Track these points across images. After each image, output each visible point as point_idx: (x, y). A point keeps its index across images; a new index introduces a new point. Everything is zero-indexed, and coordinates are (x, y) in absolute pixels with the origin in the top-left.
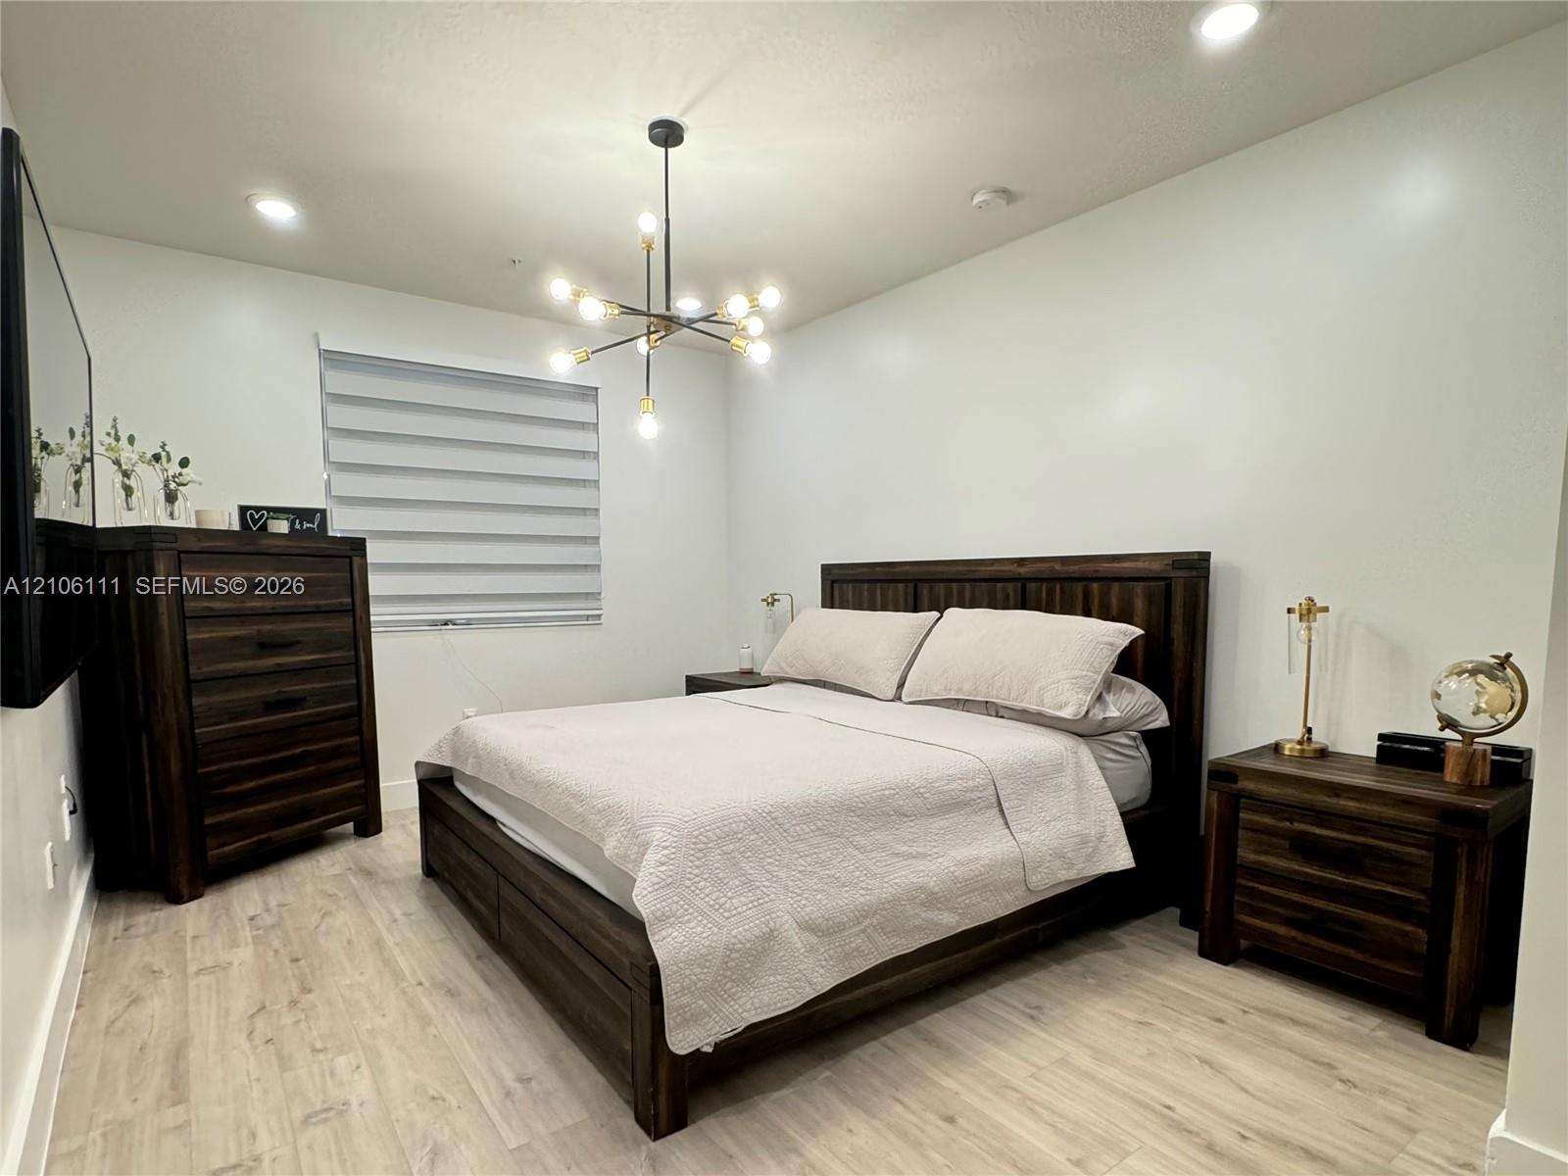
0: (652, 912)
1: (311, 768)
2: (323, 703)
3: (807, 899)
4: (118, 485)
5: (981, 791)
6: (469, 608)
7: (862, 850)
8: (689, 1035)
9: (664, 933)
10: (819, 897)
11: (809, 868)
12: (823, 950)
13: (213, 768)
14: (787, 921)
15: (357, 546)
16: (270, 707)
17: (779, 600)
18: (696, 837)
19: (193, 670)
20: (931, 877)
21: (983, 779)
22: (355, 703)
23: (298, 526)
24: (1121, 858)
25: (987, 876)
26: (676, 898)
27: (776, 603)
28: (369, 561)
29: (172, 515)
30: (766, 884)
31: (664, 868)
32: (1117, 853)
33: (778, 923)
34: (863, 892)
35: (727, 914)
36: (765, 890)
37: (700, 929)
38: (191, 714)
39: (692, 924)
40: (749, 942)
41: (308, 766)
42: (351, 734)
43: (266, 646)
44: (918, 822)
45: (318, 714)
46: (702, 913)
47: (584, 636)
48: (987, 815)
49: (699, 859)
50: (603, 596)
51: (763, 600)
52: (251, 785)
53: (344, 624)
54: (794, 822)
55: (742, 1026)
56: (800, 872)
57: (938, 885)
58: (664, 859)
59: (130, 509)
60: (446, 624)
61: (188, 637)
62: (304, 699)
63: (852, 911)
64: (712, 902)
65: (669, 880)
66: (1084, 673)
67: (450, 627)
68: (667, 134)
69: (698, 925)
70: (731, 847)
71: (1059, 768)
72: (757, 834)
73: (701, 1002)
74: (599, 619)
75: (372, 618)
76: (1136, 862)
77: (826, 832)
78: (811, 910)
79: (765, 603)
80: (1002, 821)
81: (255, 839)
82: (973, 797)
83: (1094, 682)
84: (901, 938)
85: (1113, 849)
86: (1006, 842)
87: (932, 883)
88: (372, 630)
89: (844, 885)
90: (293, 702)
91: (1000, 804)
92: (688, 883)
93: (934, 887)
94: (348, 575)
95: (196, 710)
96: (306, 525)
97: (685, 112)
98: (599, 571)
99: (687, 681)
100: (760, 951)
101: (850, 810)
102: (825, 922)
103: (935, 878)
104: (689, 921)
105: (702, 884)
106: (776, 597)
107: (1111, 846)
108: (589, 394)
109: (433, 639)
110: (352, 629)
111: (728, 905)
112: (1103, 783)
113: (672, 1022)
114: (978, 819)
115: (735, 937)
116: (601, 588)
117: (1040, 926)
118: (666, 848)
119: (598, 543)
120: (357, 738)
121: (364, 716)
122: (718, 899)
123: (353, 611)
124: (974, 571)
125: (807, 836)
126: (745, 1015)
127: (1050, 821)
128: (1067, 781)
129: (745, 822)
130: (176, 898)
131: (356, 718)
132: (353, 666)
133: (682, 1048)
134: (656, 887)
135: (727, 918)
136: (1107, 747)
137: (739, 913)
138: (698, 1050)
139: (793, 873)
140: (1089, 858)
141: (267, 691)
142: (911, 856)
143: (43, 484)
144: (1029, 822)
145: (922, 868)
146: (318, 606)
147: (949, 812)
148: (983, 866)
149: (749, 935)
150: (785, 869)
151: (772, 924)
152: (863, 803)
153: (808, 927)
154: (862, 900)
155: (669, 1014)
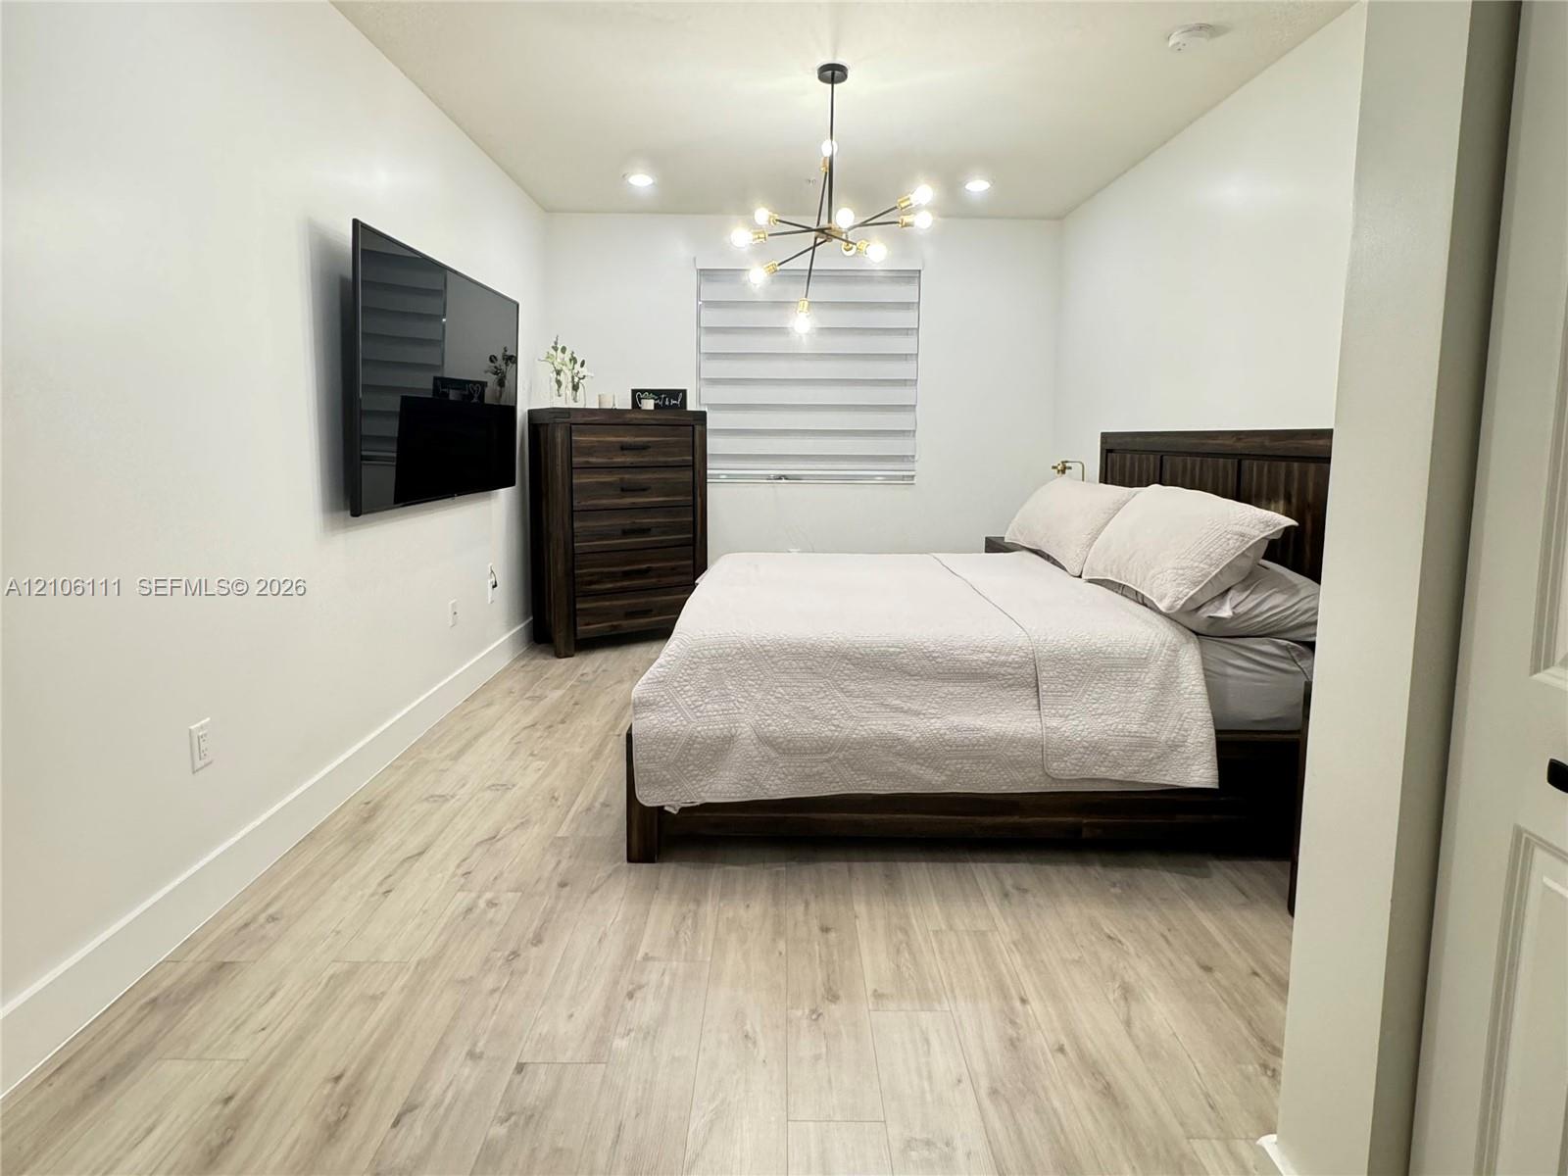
0: (639, 698)
1: (654, 580)
2: (664, 533)
3: (774, 720)
4: (554, 380)
5: (1014, 668)
6: (802, 466)
7: (848, 694)
8: (654, 794)
9: (644, 715)
10: (786, 721)
11: (787, 697)
12: (781, 765)
13: (585, 571)
14: (746, 732)
15: (701, 417)
16: (626, 533)
17: (1070, 468)
18: (695, 653)
19: (575, 504)
20: (914, 733)
21: (1021, 657)
22: (691, 536)
23: (667, 403)
24: (1200, 772)
25: (986, 748)
26: (663, 693)
27: (1067, 471)
28: (708, 427)
29: (575, 400)
30: (741, 700)
31: (662, 670)
32: (1194, 768)
33: (739, 732)
34: (834, 728)
35: (698, 714)
36: (737, 704)
37: (673, 719)
38: (573, 533)
39: (669, 714)
40: (710, 738)
41: (652, 577)
42: (688, 559)
43: (626, 490)
44: (922, 682)
45: (662, 541)
46: (680, 710)
47: (900, 494)
48: (1018, 693)
49: (692, 669)
50: (916, 458)
51: (1054, 468)
52: (610, 586)
53: (687, 475)
54: (784, 657)
55: (698, 802)
56: (776, 698)
57: (920, 742)
58: (664, 663)
59: (559, 396)
60: (780, 479)
61: (574, 481)
62: (649, 530)
63: (816, 741)
64: (690, 703)
65: (662, 679)
66: (1196, 564)
67: (784, 481)
68: (833, 73)
69: (672, 716)
70: (721, 665)
71: (1139, 661)
72: (747, 660)
73: (664, 773)
74: (913, 480)
75: (708, 472)
76: (1220, 783)
77: (814, 671)
78: (774, 727)
79: (1056, 471)
80: (1035, 702)
81: (610, 624)
82: (1002, 672)
83: (1206, 576)
84: (872, 779)
85: (1189, 762)
86: (1029, 723)
87: (914, 738)
88: (708, 480)
89: (815, 718)
90: (644, 531)
91: (1037, 686)
92: (676, 684)
93: (914, 742)
94: (691, 439)
95: (575, 531)
96: (673, 402)
97: (835, 54)
98: (914, 436)
99: (986, 542)
100: (718, 749)
101: (845, 656)
102: (786, 743)
103: (918, 735)
104: (666, 712)
105: (687, 688)
106: (1067, 465)
107: (1188, 758)
108: (912, 276)
109: (764, 491)
110: (691, 480)
111: (702, 708)
112: (1201, 688)
113: (640, 780)
114: (1003, 694)
115: (699, 732)
116: (915, 452)
117: (1085, 821)
118: (670, 656)
119: (915, 411)
120: (690, 562)
121: (698, 544)
122: (695, 701)
123: (693, 466)
124: (1203, 444)
125: (792, 671)
126: (703, 794)
127: (1102, 714)
128: (1150, 677)
129: (739, 649)
130: (558, 655)
131: (691, 548)
132: (691, 508)
133: (647, 801)
134: (650, 681)
135: (698, 717)
136: (1235, 652)
137: (710, 716)
138: (663, 807)
139: (769, 697)
140: (1149, 763)
141: (626, 522)
142: (898, 709)
143: (506, 382)
144: (1072, 710)
145: (907, 723)
146: (666, 462)
147: (963, 680)
148: (983, 737)
149: (711, 733)
150: (762, 693)
151: (733, 730)
152: (861, 654)
153: (766, 741)
154: (829, 734)
155: (638, 773)
